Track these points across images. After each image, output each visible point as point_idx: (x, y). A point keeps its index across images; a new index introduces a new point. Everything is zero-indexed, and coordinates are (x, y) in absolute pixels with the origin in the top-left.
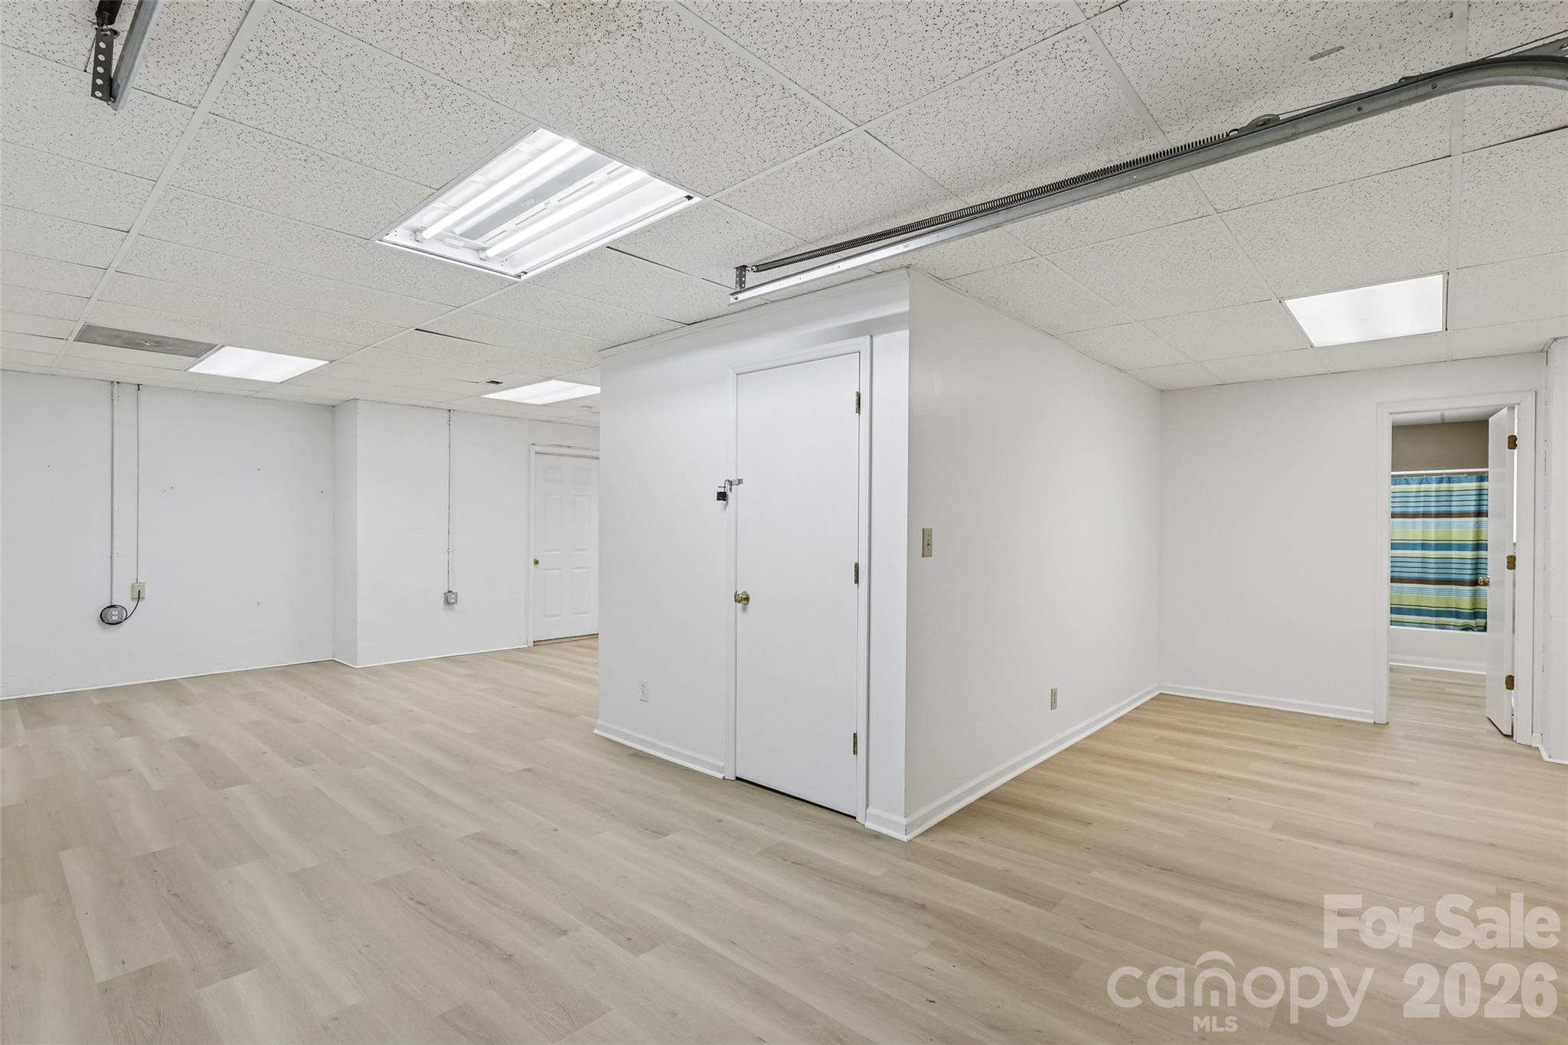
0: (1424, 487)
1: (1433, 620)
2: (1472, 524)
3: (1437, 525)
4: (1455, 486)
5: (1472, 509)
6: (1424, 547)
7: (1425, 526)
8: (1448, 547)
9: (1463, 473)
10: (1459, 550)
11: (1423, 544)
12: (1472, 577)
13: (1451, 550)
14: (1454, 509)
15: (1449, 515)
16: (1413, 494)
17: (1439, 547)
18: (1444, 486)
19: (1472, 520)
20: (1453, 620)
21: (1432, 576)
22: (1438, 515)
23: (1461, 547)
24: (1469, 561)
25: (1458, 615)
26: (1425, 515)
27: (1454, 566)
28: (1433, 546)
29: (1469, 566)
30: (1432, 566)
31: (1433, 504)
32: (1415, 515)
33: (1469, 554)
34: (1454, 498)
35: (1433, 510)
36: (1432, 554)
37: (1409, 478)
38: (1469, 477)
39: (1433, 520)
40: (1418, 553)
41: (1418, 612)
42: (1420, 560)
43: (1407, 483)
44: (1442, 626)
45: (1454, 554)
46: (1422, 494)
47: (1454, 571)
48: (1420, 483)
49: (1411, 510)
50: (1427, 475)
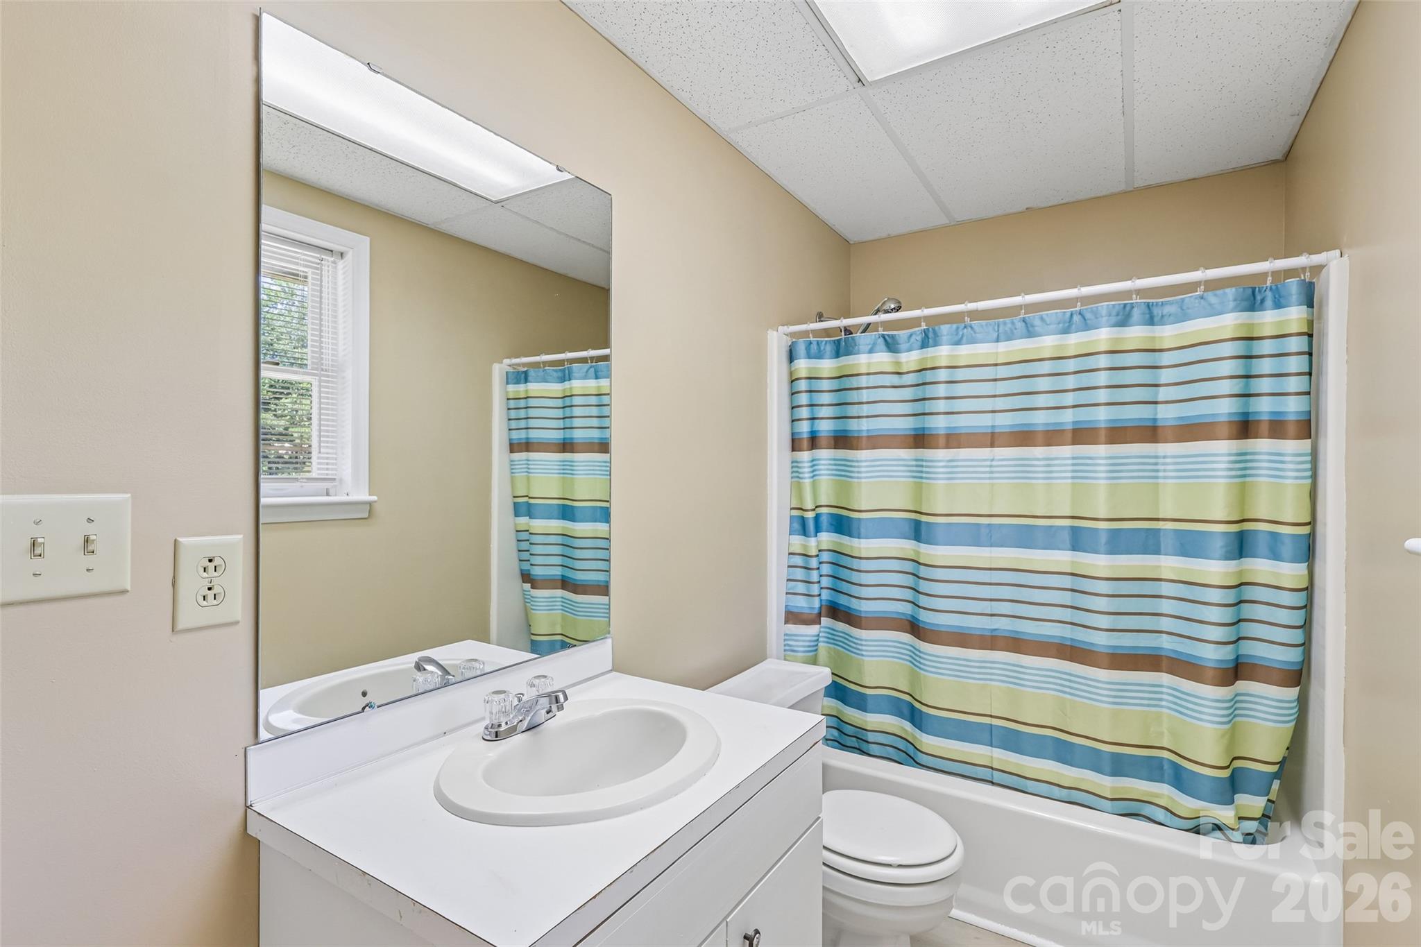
0: (1075, 341)
1: (1105, 783)
2: (1222, 465)
3: (1116, 469)
4: (1168, 334)
5: (1225, 409)
6: (1078, 540)
7: (1080, 470)
8: (1149, 542)
9: (1191, 287)
10: (1184, 553)
11: (1075, 531)
12: (1226, 653)
13: (1157, 551)
14: (1167, 414)
15: (1151, 433)
16: (1046, 367)
17: (1119, 542)
18: (1136, 334)
19: (1223, 447)
20: (1164, 792)
21: (1101, 641)
22: (1118, 434)
23: (1190, 545)
24: (1215, 596)
25: (1180, 778)
26: (1081, 435)
27: (1166, 606)
28: (1103, 539)
29: (1215, 614)
30: (1102, 604)
31: (1102, 396)
32: (1052, 437)
33: (1216, 569)
34: (1165, 376)
35: (1102, 416)
36: (1100, 563)
37: (1035, 318)
38: (1211, 297)
39: (1101, 450)
40: (1062, 558)
41: (1063, 751)
42: (1067, 582)
43: (1030, 333)
44: (1132, 810)
45: (1169, 564)
46: (1071, 365)
47: (1165, 624)
48: (1066, 331)
49: (1040, 420)
50: (1086, 300)
